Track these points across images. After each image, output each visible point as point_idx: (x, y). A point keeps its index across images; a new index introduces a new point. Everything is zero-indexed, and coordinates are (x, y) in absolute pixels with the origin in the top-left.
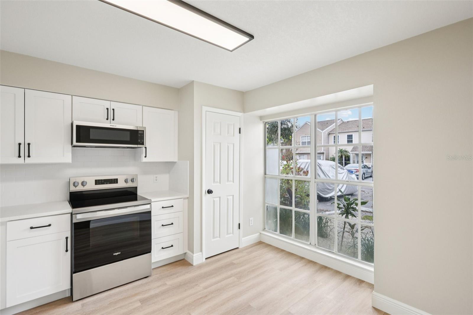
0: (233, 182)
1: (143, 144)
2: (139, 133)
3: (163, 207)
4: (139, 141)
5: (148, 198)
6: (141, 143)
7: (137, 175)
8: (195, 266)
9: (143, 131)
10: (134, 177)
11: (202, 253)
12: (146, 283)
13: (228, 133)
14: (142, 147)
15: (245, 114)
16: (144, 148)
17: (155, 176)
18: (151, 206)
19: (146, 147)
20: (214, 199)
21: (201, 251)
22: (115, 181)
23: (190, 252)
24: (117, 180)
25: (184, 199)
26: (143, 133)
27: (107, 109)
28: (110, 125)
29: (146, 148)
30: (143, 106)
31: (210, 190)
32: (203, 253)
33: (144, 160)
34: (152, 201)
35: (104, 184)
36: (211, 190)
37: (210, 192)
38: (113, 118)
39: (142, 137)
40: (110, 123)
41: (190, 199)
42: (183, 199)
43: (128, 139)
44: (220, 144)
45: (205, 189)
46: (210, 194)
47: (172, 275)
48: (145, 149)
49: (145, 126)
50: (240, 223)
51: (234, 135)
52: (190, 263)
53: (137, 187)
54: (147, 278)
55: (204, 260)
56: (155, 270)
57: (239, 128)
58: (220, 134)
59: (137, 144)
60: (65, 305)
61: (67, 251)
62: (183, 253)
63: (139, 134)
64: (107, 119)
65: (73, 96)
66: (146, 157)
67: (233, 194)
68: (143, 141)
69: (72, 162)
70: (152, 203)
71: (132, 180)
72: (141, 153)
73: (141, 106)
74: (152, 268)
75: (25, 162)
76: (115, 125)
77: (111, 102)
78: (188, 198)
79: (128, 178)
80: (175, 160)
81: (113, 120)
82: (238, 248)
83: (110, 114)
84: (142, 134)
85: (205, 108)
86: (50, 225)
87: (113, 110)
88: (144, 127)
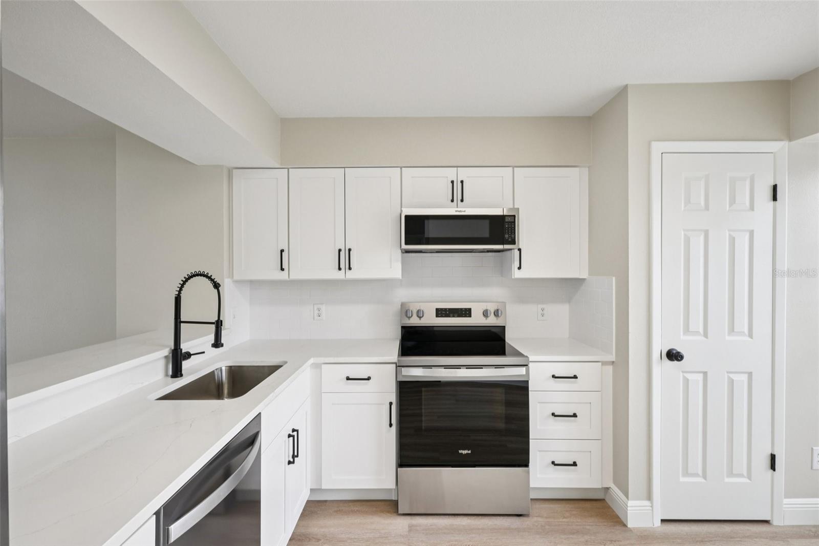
0: (751, 335)
1: (513, 242)
2: (506, 220)
3: (554, 376)
4: (507, 236)
5: (524, 354)
6: (510, 240)
7: (504, 303)
8: (630, 530)
9: (514, 216)
10: (499, 308)
11: (652, 503)
12: (518, 530)
13: (733, 201)
14: (514, 249)
15: (793, 143)
16: (517, 250)
17: (541, 306)
18: (528, 371)
19: (520, 247)
20: (688, 376)
21: (649, 497)
22: (467, 313)
23: (620, 492)
24: (470, 310)
25: (604, 363)
26: (513, 220)
27: (452, 182)
28: (456, 211)
29: (520, 250)
30: (514, 167)
31: (674, 352)
32: (654, 504)
33: (517, 274)
34: (530, 360)
35: (450, 317)
36: (679, 353)
37: (673, 356)
38: (461, 198)
39: (511, 228)
40: (457, 207)
41: (620, 365)
42: (600, 364)
43: (486, 234)
44: (706, 233)
45: (660, 346)
46: (676, 362)
47: (573, 534)
48: (519, 252)
49: (518, 207)
50: (775, 453)
51: (752, 208)
52: (618, 517)
53: (504, 327)
54: (522, 519)
55: (658, 523)
56: (538, 505)
57: (773, 184)
58: (707, 208)
59: (503, 244)
60: (388, 514)
61: (391, 425)
62: (601, 487)
63: (507, 222)
64: (452, 201)
65: (403, 169)
66: (519, 268)
67: (750, 371)
68: (513, 236)
69: (402, 277)
70: (531, 365)
71: (496, 314)
72: (511, 262)
73: (511, 168)
74: (532, 497)
75: (347, 277)
76: (463, 210)
77: (458, 168)
78: (613, 362)
79: (488, 308)
80: (584, 275)
81: (462, 201)
82: (767, 522)
83: (457, 191)
84: (512, 222)
85: (658, 147)
86: (369, 379)
87: (462, 182)
88: (516, 208)
